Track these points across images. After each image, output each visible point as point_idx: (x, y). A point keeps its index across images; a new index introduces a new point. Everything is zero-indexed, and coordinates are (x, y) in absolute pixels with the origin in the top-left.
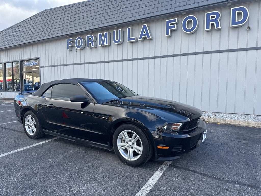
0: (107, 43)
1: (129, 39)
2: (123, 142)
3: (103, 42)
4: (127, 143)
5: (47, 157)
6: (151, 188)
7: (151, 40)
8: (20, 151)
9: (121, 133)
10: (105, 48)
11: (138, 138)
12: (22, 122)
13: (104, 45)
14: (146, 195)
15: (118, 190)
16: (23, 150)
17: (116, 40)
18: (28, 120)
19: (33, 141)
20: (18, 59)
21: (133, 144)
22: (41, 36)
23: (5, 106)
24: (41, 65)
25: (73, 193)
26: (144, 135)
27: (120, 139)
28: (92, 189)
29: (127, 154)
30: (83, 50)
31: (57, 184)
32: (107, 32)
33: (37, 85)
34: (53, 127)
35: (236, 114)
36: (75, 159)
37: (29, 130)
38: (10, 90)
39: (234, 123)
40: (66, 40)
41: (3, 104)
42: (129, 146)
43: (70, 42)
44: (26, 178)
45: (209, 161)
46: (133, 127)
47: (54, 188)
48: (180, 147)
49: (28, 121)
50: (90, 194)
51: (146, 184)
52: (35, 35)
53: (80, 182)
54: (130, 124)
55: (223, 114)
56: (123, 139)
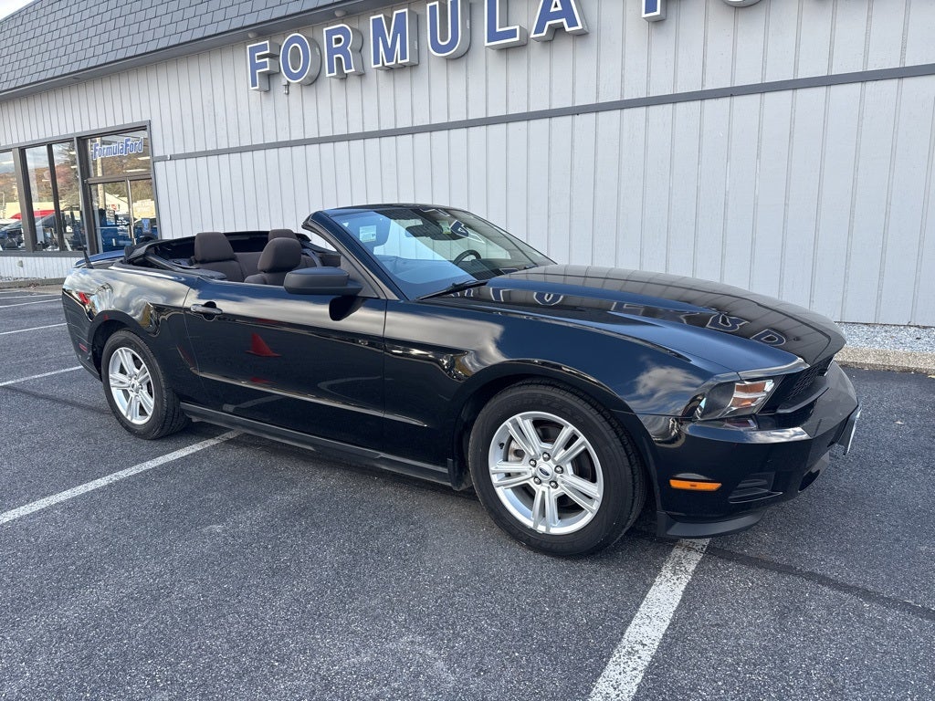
0: (403, 57)
1: (493, 35)
2: (512, 457)
3: (390, 53)
4: (532, 463)
5: (205, 513)
6: (650, 659)
7: (582, 35)
8: (98, 489)
9: (508, 423)
10: (396, 76)
11: (583, 447)
12: (100, 372)
13: (394, 63)
14: (635, 690)
15: (511, 670)
16: (110, 485)
17: (442, 41)
18: (121, 364)
19: (145, 446)
20: (71, 131)
21: (559, 469)
22: (149, 36)
23: (36, 308)
24: (158, 153)
25: (322, 679)
26: (614, 435)
27: (502, 445)
28: (399, 661)
29: (531, 506)
30: (313, 87)
31: (252, 637)
32: (406, 10)
33: (147, 230)
34: (218, 396)
35: (918, 326)
36: (314, 524)
37: (127, 404)
38: (49, 249)
39: (921, 365)
40: (246, 48)
41: (29, 300)
42: (539, 475)
43: (261, 57)
44: (124, 611)
45: (865, 531)
46: (562, 400)
47: (241, 656)
48: (765, 482)
49: (122, 371)
50: (396, 685)
51: (625, 636)
52: (124, 31)
53: (347, 630)
54: (550, 389)
55: (866, 328)
56: (514, 446)
